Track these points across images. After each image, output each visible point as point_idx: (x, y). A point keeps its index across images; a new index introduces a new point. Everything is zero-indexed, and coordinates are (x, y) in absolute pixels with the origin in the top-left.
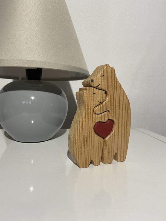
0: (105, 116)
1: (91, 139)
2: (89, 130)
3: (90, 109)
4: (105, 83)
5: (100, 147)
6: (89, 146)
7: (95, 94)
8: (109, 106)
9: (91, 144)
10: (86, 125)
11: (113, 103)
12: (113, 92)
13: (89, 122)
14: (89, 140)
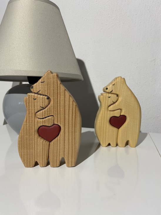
0: (49, 121)
1: (33, 141)
2: (31, 133)
3: (31, 113)
4: (46, 89)
5: (44, 150)
6: (32, 148)
7: (36, 99)
8: (53, 111)
9: (34, 146)
10: (28, 129)
11: (57, 108)
12: (56, 97)
13: (31, 126)
14: (31, 142)
